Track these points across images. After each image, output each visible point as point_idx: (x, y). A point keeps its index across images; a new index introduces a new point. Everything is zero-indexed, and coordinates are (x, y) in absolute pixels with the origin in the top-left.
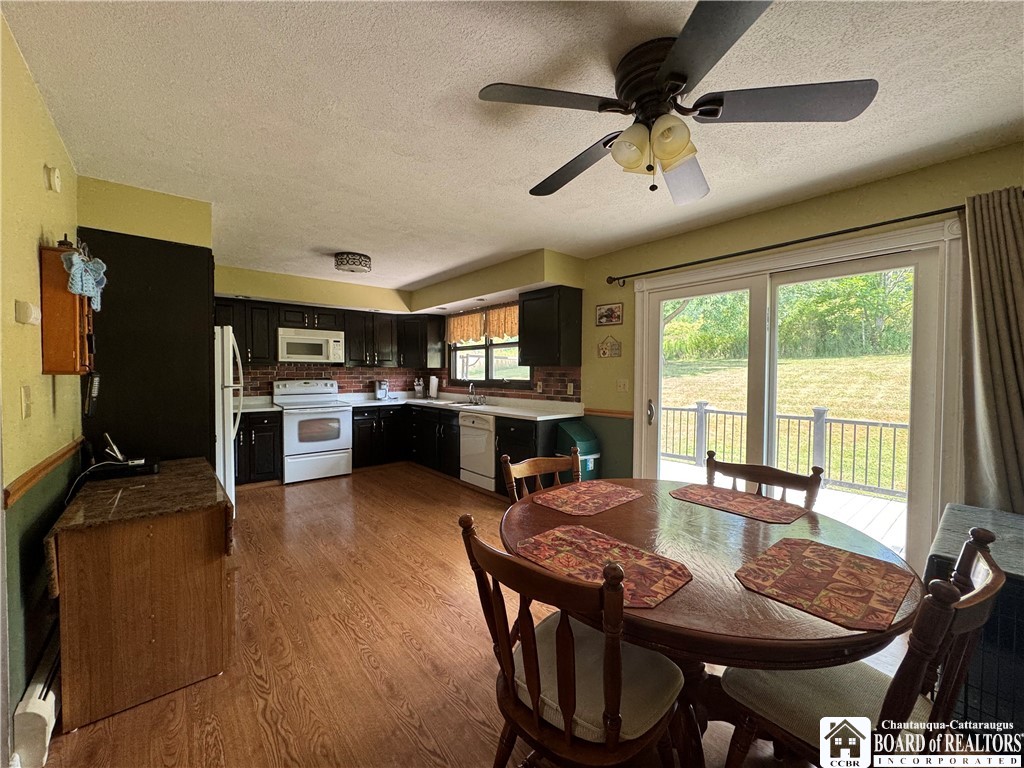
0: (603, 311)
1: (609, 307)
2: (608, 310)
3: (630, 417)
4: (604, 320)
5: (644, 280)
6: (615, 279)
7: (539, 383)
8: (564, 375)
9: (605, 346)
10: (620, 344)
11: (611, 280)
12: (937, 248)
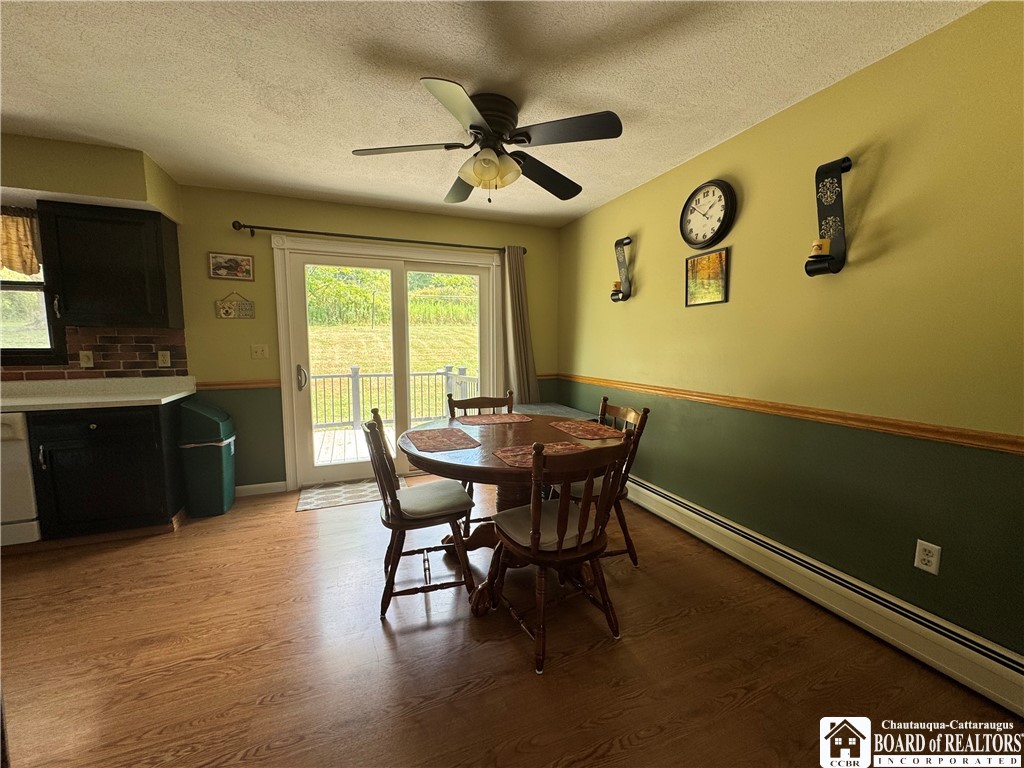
0: (220, 260)
1: (232, 257)
2: (230, 260)
3: (276, 385)
4: (223, 272)
5: (284, 237)
6: (245, 227)
7: (82, 353)
8: (149, 340)
9: (227, 305)
10: (252, 305)
11: (237, 226)
12: (489, 268)
